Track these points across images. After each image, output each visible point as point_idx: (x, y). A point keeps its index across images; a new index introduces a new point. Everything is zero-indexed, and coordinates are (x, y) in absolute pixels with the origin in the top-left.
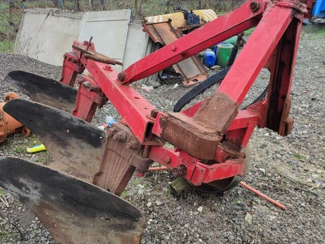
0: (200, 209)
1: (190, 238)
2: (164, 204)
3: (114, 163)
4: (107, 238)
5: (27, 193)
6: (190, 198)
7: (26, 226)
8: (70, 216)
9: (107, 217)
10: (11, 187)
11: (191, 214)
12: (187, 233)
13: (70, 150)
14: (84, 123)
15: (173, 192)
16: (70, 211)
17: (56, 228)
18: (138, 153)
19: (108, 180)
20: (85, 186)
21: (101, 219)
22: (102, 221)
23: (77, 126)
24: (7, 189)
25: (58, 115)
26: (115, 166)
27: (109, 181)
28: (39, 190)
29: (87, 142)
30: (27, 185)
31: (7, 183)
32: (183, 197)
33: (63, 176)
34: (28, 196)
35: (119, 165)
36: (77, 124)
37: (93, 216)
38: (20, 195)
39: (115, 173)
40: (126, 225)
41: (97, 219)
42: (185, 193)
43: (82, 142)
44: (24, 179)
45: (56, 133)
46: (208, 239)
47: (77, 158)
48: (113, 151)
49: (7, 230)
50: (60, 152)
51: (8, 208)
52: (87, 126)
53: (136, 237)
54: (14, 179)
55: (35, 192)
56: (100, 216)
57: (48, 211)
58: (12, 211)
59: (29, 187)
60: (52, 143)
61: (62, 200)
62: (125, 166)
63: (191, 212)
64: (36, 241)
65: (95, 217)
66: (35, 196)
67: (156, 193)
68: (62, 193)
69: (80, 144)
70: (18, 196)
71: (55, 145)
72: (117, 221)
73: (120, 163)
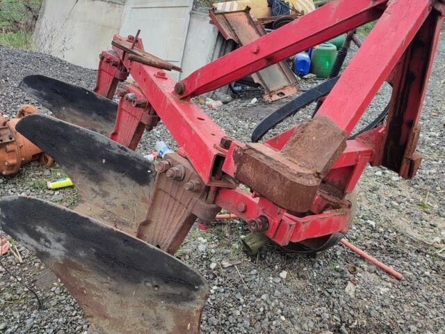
0: (284, 274)
1: (268, 314)
2: (233, 266)
3: (167, 209)
4: (155, 312)
5: (46, 246)
6: (269, 259)
7: (45, 290)
8: (105, 280)
9: (155, 283)
10: (26, 237)
11: (271, 282)
12: (264, 307)
13: (106, 188)
14: (126, 151)
15: (247, 250)
16: (105, 274)
17: (85, 295)
18: (201, 197)
19: (158, 232)
20: (127, 239)
21: (147, 286)
22: (149, 288)
23: (117, 155)
24: (20, 240)
25: (91, 138)
26: (168, 213)
27: (159, 234)
28: (63, 243)
29: (129, 177)
30: (48, 235)
31: (19, 232)
32: (261, 257)
33: (96, 225)
34: (48, 250)
35: (173, 213)
36: (116, 152)
37: (136, 281)
38: (37, 250)
39: (167, 223)
40: (181, 294)
41: (142, 285)
42: (263, 252)
43: (123, 176)
44: (43, 227)
45: (88, 163)
46: (293, 317)
47: (115, 198)
48: (165, 192)
49: (19, 294)
50: (93, 190)
51: (22, 264)
52: (130, 155)
53: (194, 311)
54: (30, 227)
55: (58, 245)
56: (146, 282)
57: (76, 272)
58: (26, 269)
59: (50, 238)
60: (82, 177)
61: (94, 257)
62: (182, 214)
63: (271, 278)
64: (58, 311)
65: (140, 282)
66: (57, 251)
67: (223, 250)
68: (94, 248)
69: (120, 180)
70: (34, 250)
71: (86, 179)
72: (169, 289)
73: (175, 209)
